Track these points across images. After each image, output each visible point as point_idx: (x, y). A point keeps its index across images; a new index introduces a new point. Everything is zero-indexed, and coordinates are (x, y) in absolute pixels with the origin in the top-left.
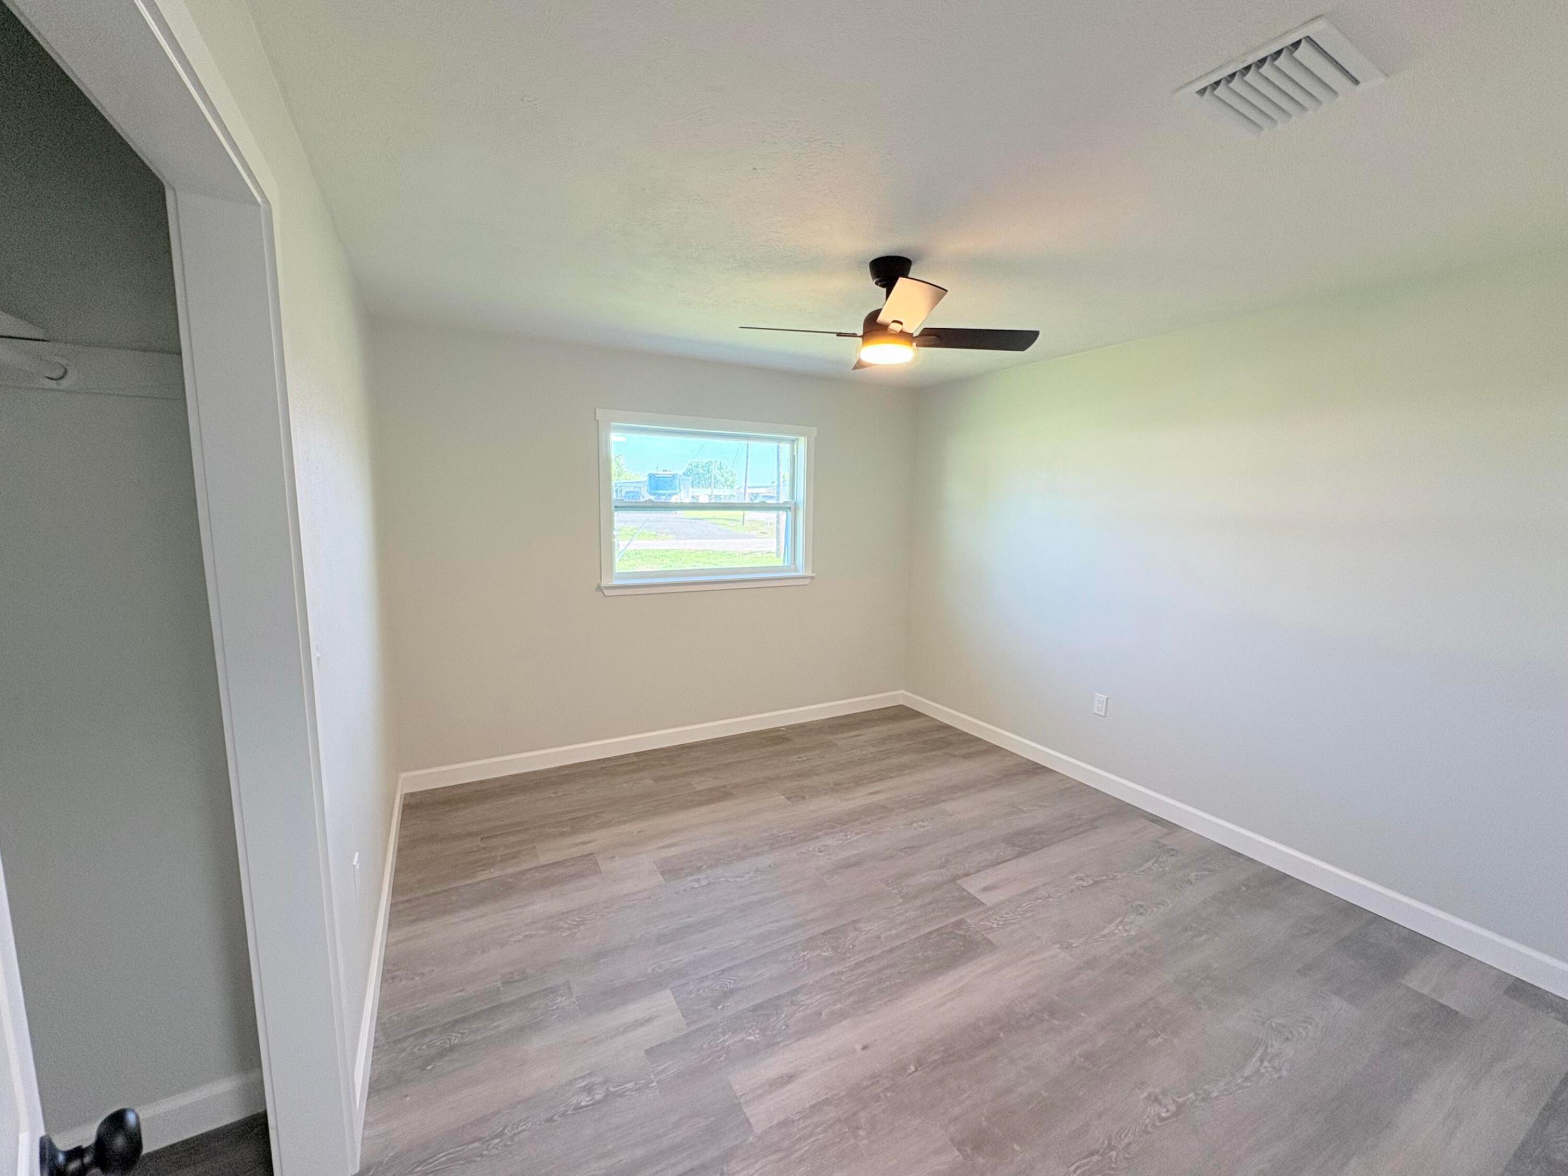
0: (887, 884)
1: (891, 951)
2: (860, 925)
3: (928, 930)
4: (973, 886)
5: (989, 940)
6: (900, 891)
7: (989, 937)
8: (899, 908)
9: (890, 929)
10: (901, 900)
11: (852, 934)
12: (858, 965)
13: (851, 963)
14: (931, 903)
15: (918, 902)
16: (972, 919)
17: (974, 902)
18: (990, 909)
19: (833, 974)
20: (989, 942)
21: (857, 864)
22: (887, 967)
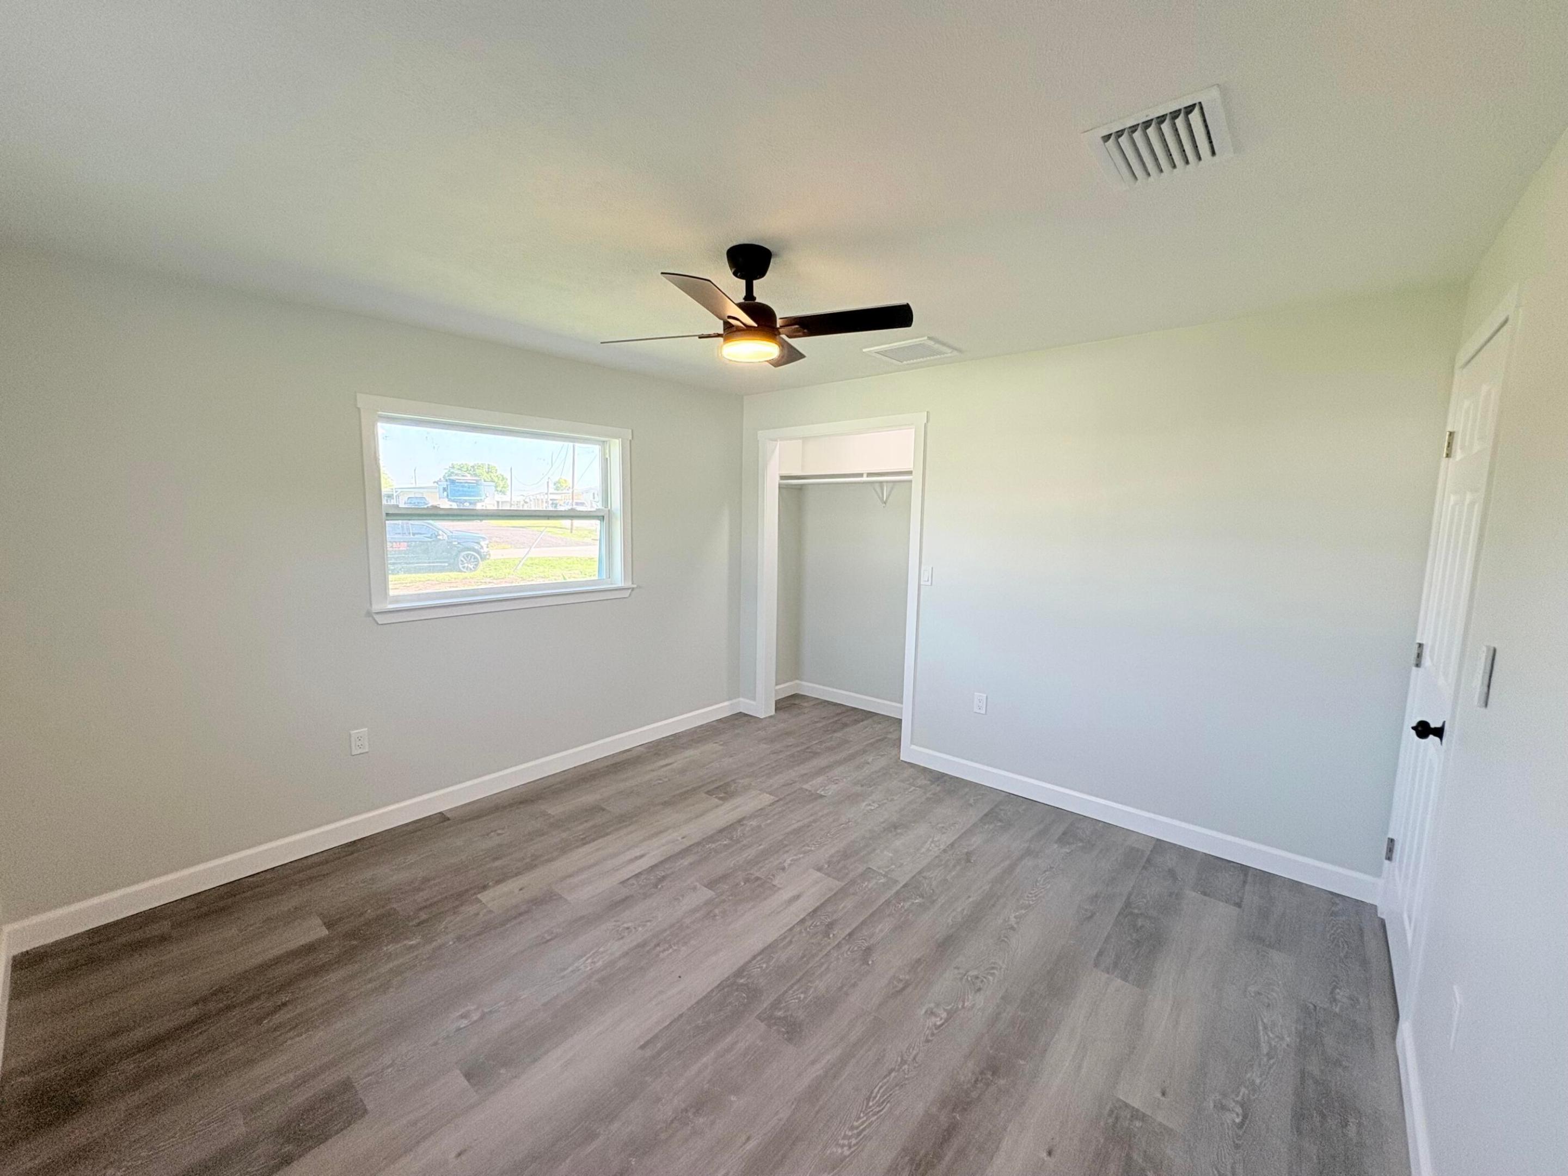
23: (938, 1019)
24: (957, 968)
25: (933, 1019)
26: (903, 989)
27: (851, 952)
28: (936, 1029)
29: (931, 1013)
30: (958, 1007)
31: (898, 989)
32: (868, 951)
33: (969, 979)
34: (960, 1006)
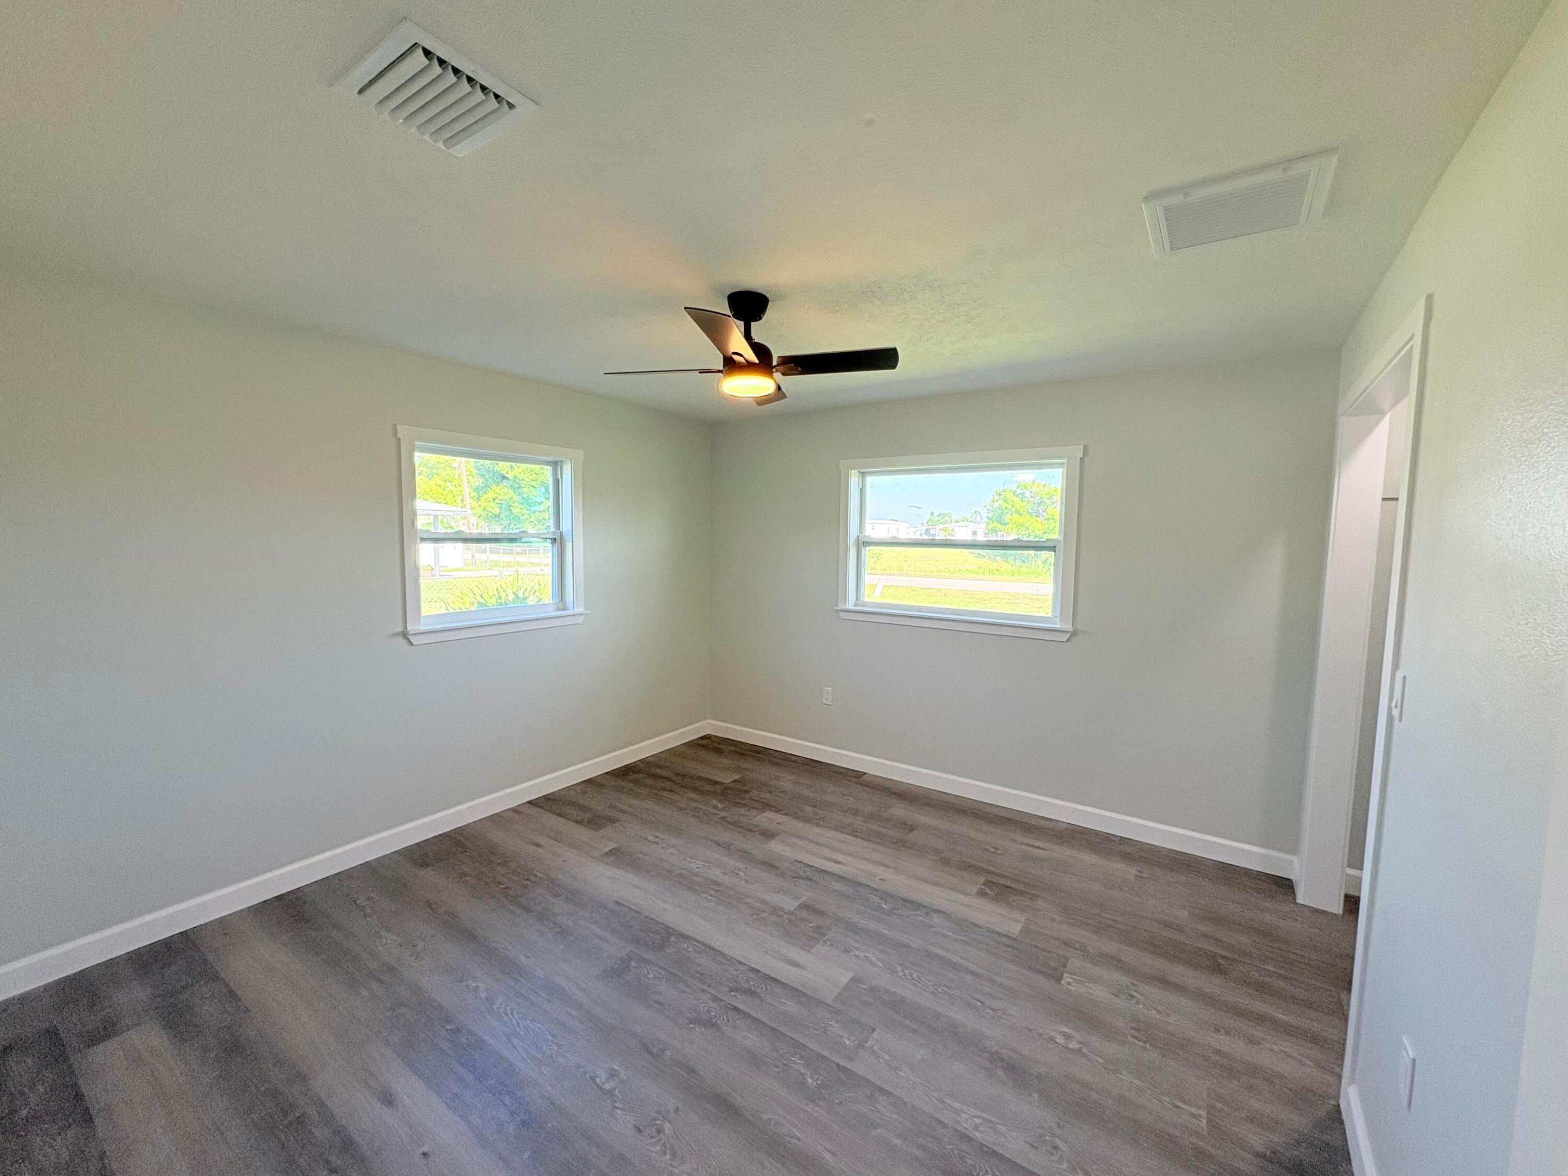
23: (603, 1080)
24: (677, 1110)
25: (605, 1076)
26: (650, 1053)
27: (707, 1010)
28: (591, 1077)
29: (613, 1074)
30: (615, 1102)
31: (650, 1048)
32: (710, 1024)
33: (658, 1122)
34: (616, 1104)
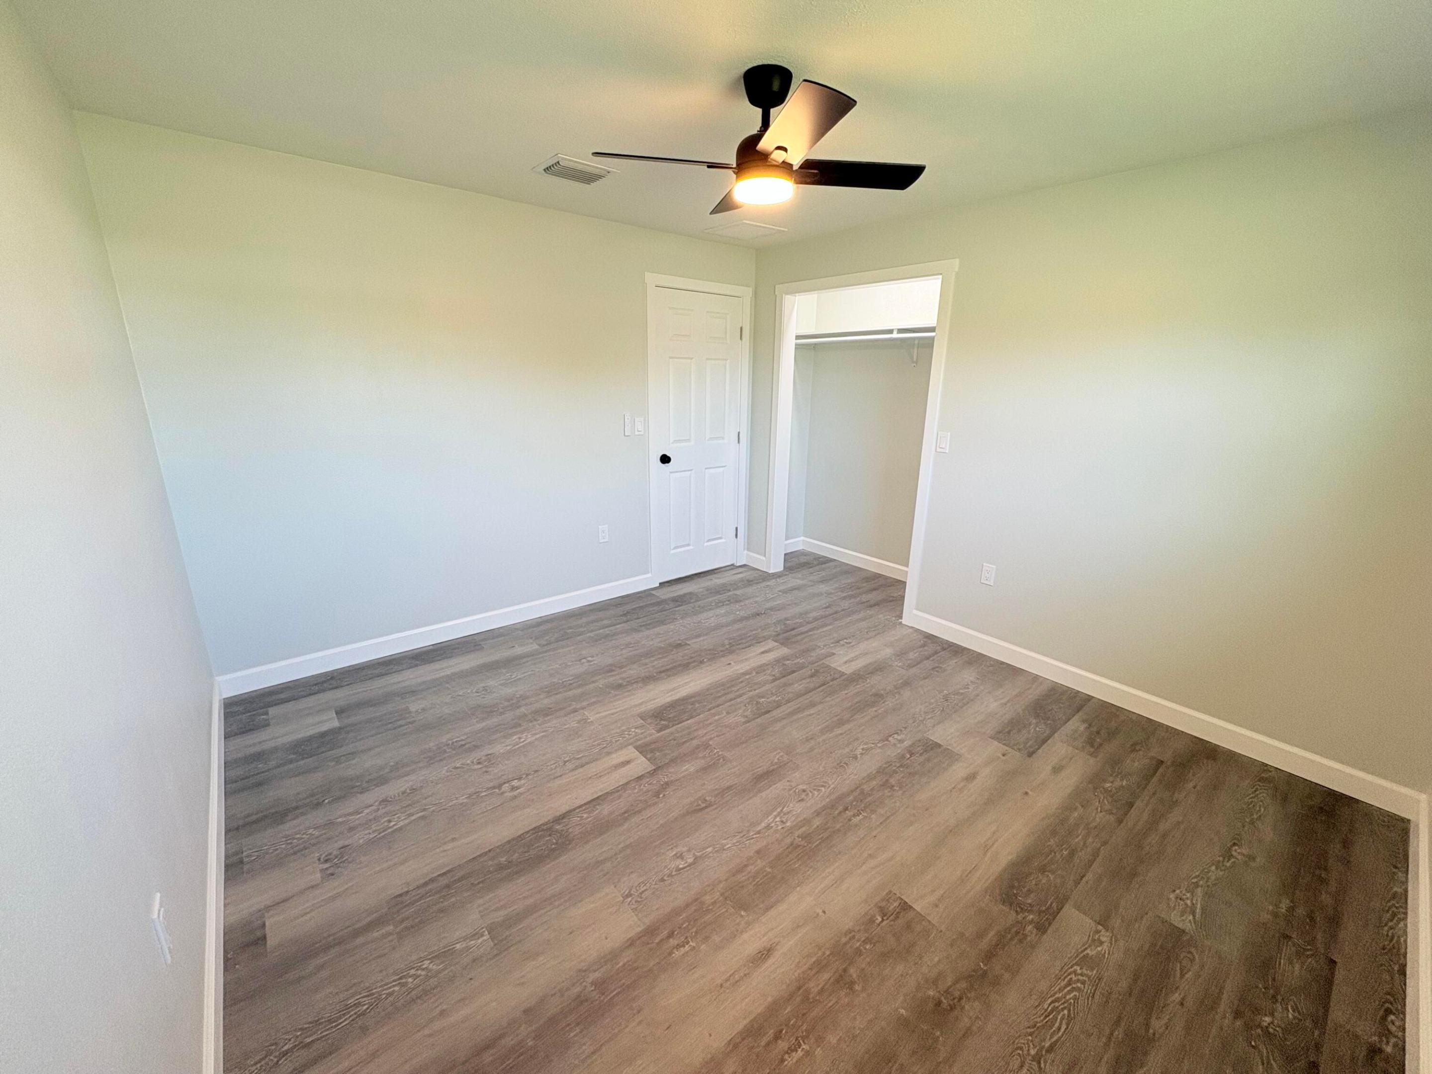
0: (724, 758)
1: (718, 706)
2: (743, 720)
3: (689, 722)
4: (641, 765)
5: (643, 720)
6: (712, 751)
7: (642, 721)
8: (713, 736)
9: (719, 719)
10: (711, 743)
11: (748, 713)
12: (740, 696)
13: (745, 697)
14: (684, 743)
15: (695, 742)
16: (651, 733)
17: (643, 750)
18: (631, 744)
19: (755, 690)
20: (642, 718)
21: (759, 778)
22: (719, 697)
